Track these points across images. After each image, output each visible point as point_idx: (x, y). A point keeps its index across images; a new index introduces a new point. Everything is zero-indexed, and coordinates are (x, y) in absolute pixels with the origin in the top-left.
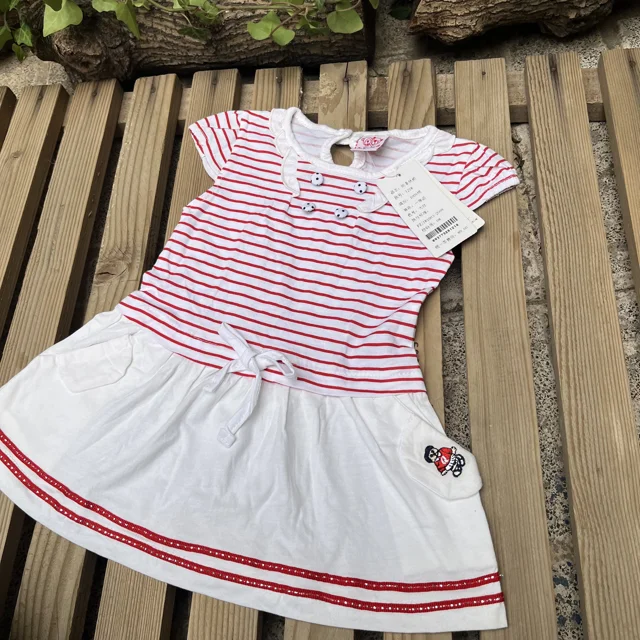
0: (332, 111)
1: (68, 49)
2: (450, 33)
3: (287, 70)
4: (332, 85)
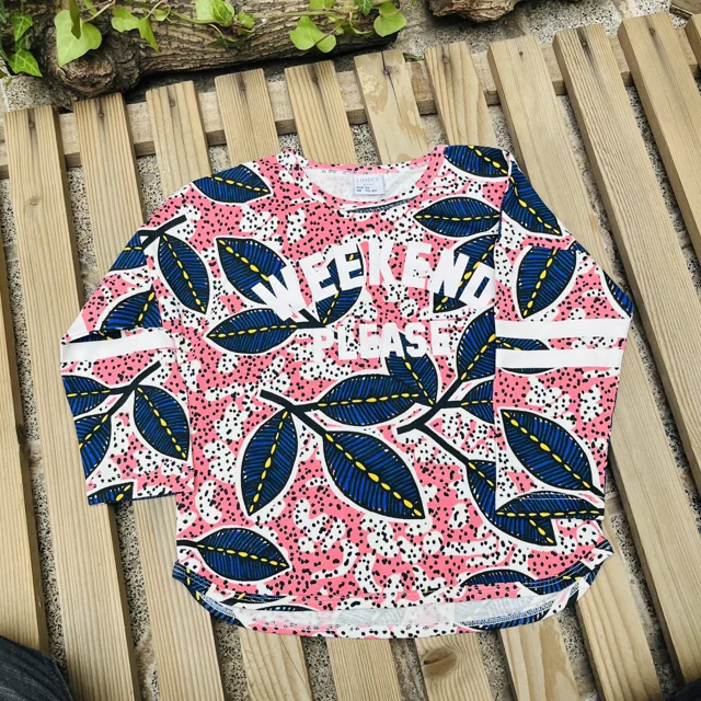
0: (382, 110)
1: (80, 73)
2: (484, 15)
3: (319, 65)
4: (374, 80)
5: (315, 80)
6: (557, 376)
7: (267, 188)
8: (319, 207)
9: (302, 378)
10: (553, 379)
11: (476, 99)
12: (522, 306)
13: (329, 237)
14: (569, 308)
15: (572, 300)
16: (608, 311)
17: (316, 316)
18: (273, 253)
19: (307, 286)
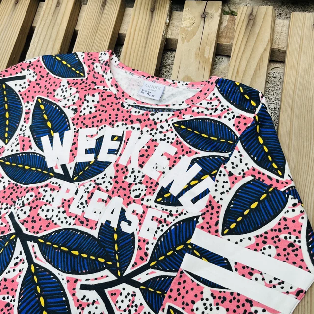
0: (189, 41)
4: (192, 19)
5: (152, 10)
6: (229, 298)
7: (84, 73)
8: (111, 96)
9: (38, 215)
10: (225, 299)
11: (262, 50)
12: (226, 224)
13: (108, 119)
14: (265, 243)
15: (270, 236)
16: (297, 259)
17: (71, 173)
18: (67, 118)
19: (76, 149)
